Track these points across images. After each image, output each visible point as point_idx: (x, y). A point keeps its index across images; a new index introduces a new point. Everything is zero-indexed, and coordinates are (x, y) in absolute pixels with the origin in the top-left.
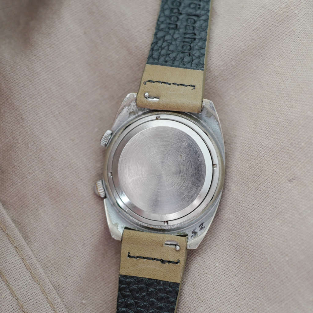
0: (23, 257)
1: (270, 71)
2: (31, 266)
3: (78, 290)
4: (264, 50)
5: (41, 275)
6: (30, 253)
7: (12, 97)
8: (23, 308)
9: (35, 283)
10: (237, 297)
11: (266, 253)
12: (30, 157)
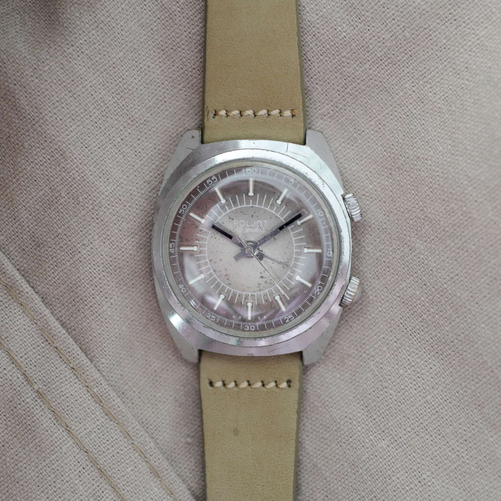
0: (86, 384)
1: (470, 46)
2: (101, 396)
3: (177, 423)
4: (459, 10)
5: (119, 409)
6: (97, 375)
7: (42, 121)
8: (98, 464)
9: (111, 423)
10: (439, 421)
11: (485, 353)
12: (84, 218)
